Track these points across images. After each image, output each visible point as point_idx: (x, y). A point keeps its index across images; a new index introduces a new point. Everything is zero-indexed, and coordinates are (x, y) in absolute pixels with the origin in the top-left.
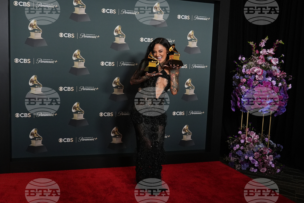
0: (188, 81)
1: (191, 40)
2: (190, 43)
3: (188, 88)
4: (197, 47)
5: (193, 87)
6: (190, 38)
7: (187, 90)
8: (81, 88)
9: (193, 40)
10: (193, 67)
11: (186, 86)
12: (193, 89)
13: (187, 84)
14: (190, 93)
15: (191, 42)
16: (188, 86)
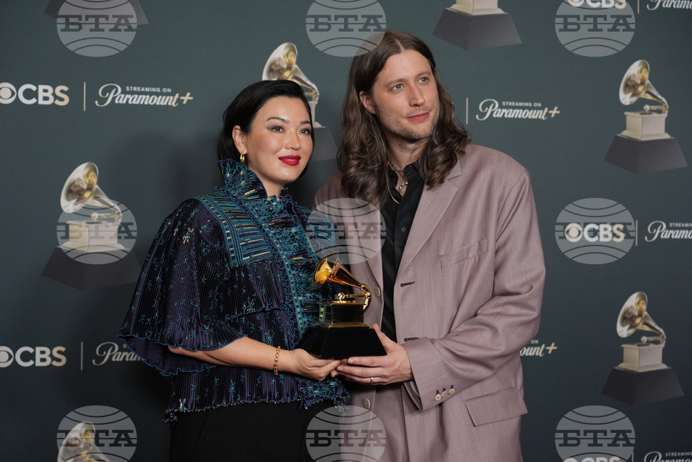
0: (633, 302)
1: (637, 107)
2: (633, 119)
3: (634, 339)
4: (667, 136)
5: (658, 334)
6: (634, 95)
7: (630, 351)
8: (105, 348)
9: (647, 107)
10: (651, 236)
11: (623, 331)
12: (657, 343)
13: (629, 319)
14: (642, 364)
15: (638, 114)
16: (632, 331)
